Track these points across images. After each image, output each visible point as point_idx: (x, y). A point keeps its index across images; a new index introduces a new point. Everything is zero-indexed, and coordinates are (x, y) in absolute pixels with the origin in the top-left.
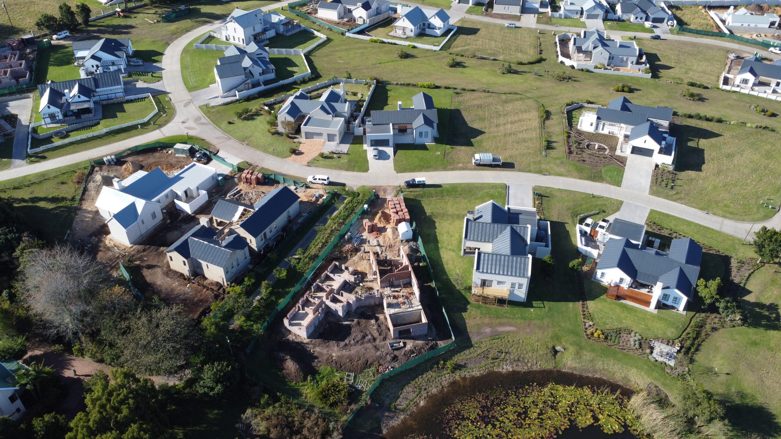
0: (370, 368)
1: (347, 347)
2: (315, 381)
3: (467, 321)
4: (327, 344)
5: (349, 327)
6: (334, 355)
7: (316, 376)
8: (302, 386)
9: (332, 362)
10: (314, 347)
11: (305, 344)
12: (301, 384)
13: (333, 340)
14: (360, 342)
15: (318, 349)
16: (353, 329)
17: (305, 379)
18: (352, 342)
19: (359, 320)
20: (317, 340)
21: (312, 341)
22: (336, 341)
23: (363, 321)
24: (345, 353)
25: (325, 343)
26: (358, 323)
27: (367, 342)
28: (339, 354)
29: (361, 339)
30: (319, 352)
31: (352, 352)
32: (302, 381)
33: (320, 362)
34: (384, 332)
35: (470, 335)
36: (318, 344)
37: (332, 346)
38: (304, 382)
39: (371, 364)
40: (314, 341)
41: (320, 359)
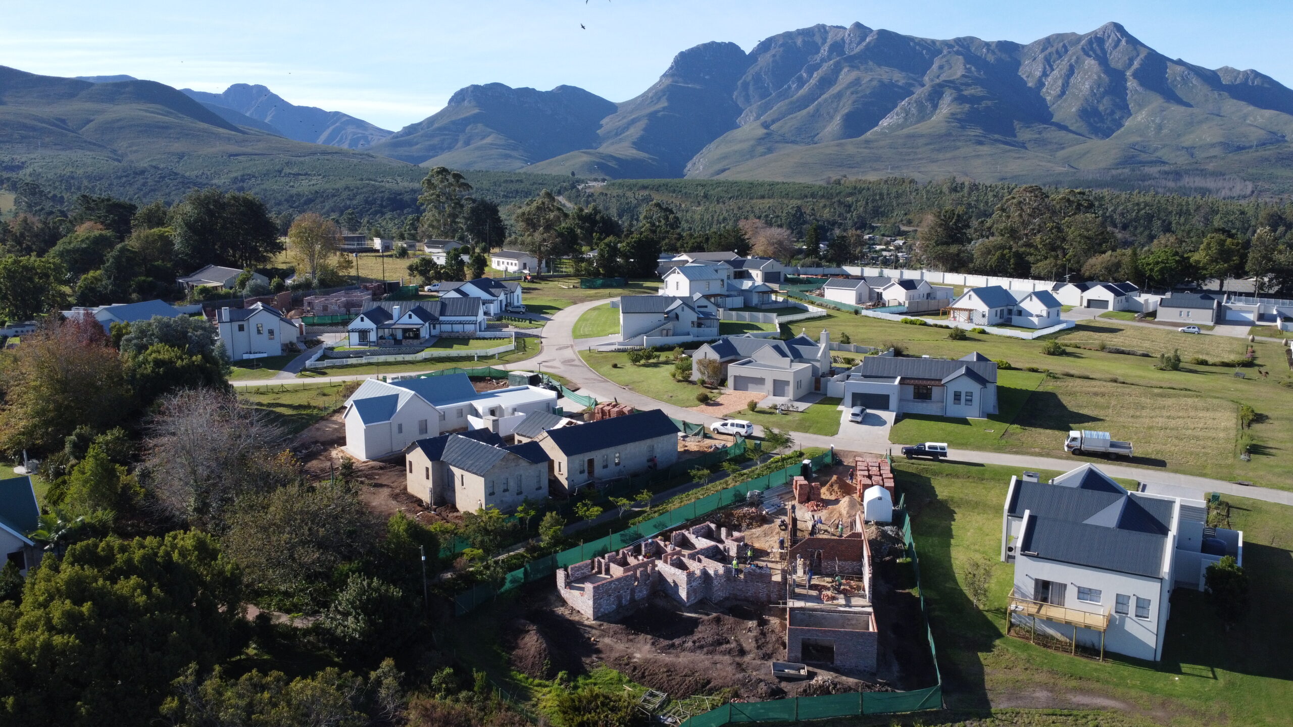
0: (710, 694)
1: (671, 650)
2: (572, 684)
3: (987, 670)
4: (631, 637)
5: (695, 623)
6: (638, 655)
7: (579, 679)
8: (539, 685)
9: (627, 664)
10: (602, 636)
11: (586, 626)
12: (537, 681)
13: (647, 633)
14: (705, 650)
15: (607, 640)
16: (700, 626)
17: (551, 676)
18: (690, 644)
19: (722, 616)
20: (612, 625)
21: (600, 625)
22: (654, 635)
23: (729, 620)
24: (665, 658)
25: (628, 634)
26: (718, 620)
27: (724, 653)
28: (649, 656)
29: (712, 645)
30: (607, 645)
31: (680, 660)
32: (541, 678)
33: (601, 659)
34: (770, 646)
35: (990, 696)
36: (611, 633)
37: (642, 642)
38: (547, 680)
39: (717, 689)
40: (605, 626)
41: (603, 656)
